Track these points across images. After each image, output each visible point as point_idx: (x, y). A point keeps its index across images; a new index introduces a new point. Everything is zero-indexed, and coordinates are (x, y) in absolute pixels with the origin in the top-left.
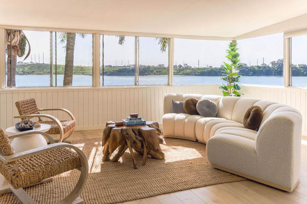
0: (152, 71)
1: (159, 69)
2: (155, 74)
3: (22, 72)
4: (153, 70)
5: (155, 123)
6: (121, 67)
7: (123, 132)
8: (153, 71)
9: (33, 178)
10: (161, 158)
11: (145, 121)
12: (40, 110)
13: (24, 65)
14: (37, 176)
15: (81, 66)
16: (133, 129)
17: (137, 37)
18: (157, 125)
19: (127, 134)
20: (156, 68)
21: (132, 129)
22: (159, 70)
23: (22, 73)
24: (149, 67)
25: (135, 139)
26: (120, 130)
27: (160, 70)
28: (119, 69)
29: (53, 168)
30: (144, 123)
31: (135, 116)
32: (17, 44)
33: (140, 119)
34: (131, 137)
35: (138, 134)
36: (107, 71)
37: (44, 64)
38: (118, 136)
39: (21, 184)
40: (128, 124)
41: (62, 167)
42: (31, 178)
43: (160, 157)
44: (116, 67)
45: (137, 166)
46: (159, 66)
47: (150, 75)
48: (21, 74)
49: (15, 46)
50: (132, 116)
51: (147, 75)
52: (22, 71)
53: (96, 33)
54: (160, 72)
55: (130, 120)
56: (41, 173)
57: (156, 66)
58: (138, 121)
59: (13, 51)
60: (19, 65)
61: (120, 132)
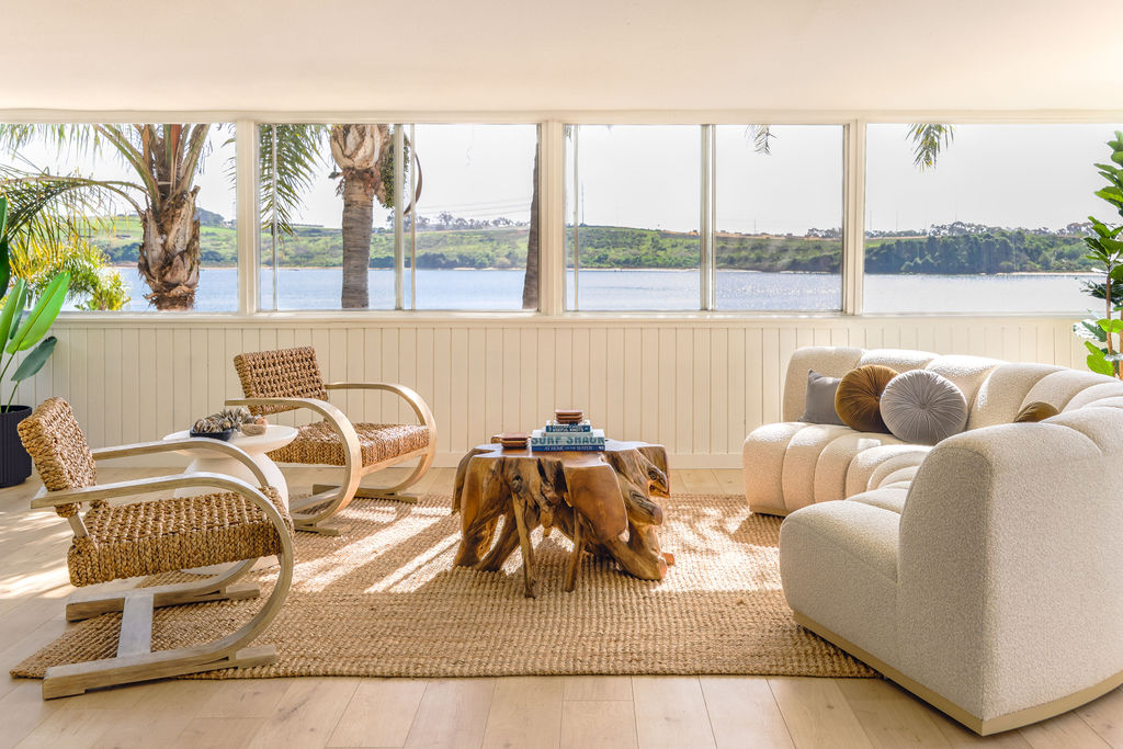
0: (1034, 254)
1: (1067, 242)
2: (1047, 267)
3: (508, 257)
4: (1038, 247)
5: (650, 448)
6: (890, 234)
7: (505, 469)
8: (1038, 251)
9: (124, 563)
10: (650, 574)
11: (601, 439)
12: (327, 387)
13: (516, 232)
14: (137, 558)
15: (722, 235)
16: (543, 462)
17: (707, 125)
18: (656, 456)
19: (518, 478)
20: (1054, 237)
21: (539, 461)
22: (1067, 249)
23: (506, 260)
24: (1020, 235)
25: (537, 496)
26: (494, 463)
27: (1075, 247)
28: (883, 247)
29: (187, 543)
30: (597, 443)
31: (570, 420)
32: (372, 164)
33: (586, 429)
34: (527, 490)
35: (551, 479)
36: (832, 253)
37: (585, 226)
38: (485, 482)
39: (90, 574)
40: (539, 444)
41: (218, 546)
42: (118, 562)
43: (644, 573)
44: (872, 236)
45: (537, 589)
46: (1069, 228)
47: (1021, 270)
48: (503, 267)
49: (367, 171)
50: (561, 417)
51: (1010, 270)
52: (506, 253)
53: (547, 121)
54: (1073, 256)
55: (547, 430)
56: (148, 554)
57: (1053, 230)
58: (575, 435)
59: (360, 188)
60: (497, 233)
61: (493, 467)
